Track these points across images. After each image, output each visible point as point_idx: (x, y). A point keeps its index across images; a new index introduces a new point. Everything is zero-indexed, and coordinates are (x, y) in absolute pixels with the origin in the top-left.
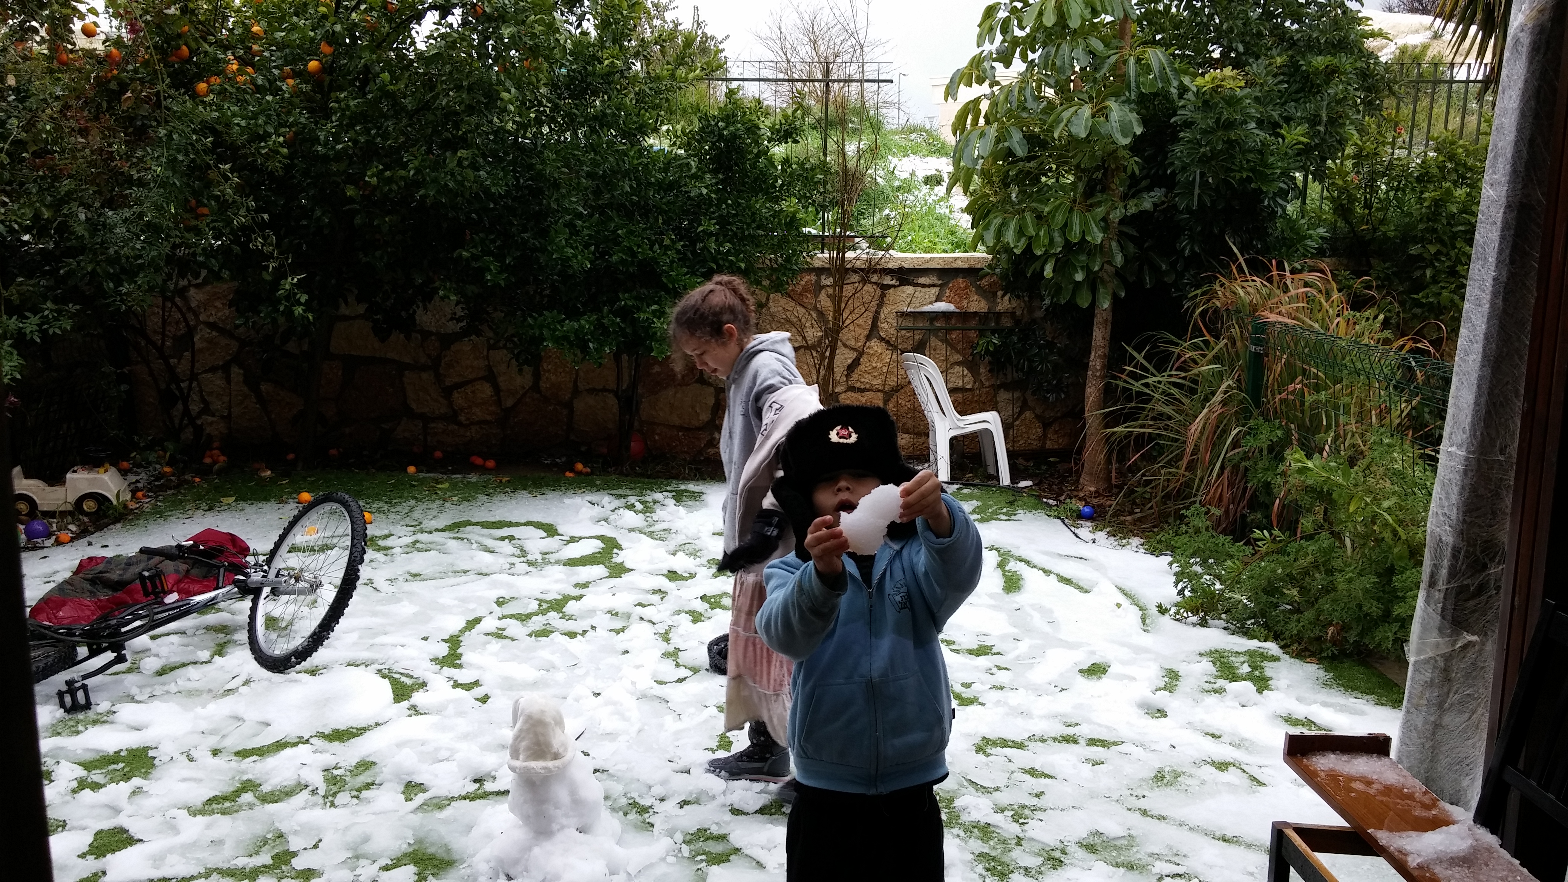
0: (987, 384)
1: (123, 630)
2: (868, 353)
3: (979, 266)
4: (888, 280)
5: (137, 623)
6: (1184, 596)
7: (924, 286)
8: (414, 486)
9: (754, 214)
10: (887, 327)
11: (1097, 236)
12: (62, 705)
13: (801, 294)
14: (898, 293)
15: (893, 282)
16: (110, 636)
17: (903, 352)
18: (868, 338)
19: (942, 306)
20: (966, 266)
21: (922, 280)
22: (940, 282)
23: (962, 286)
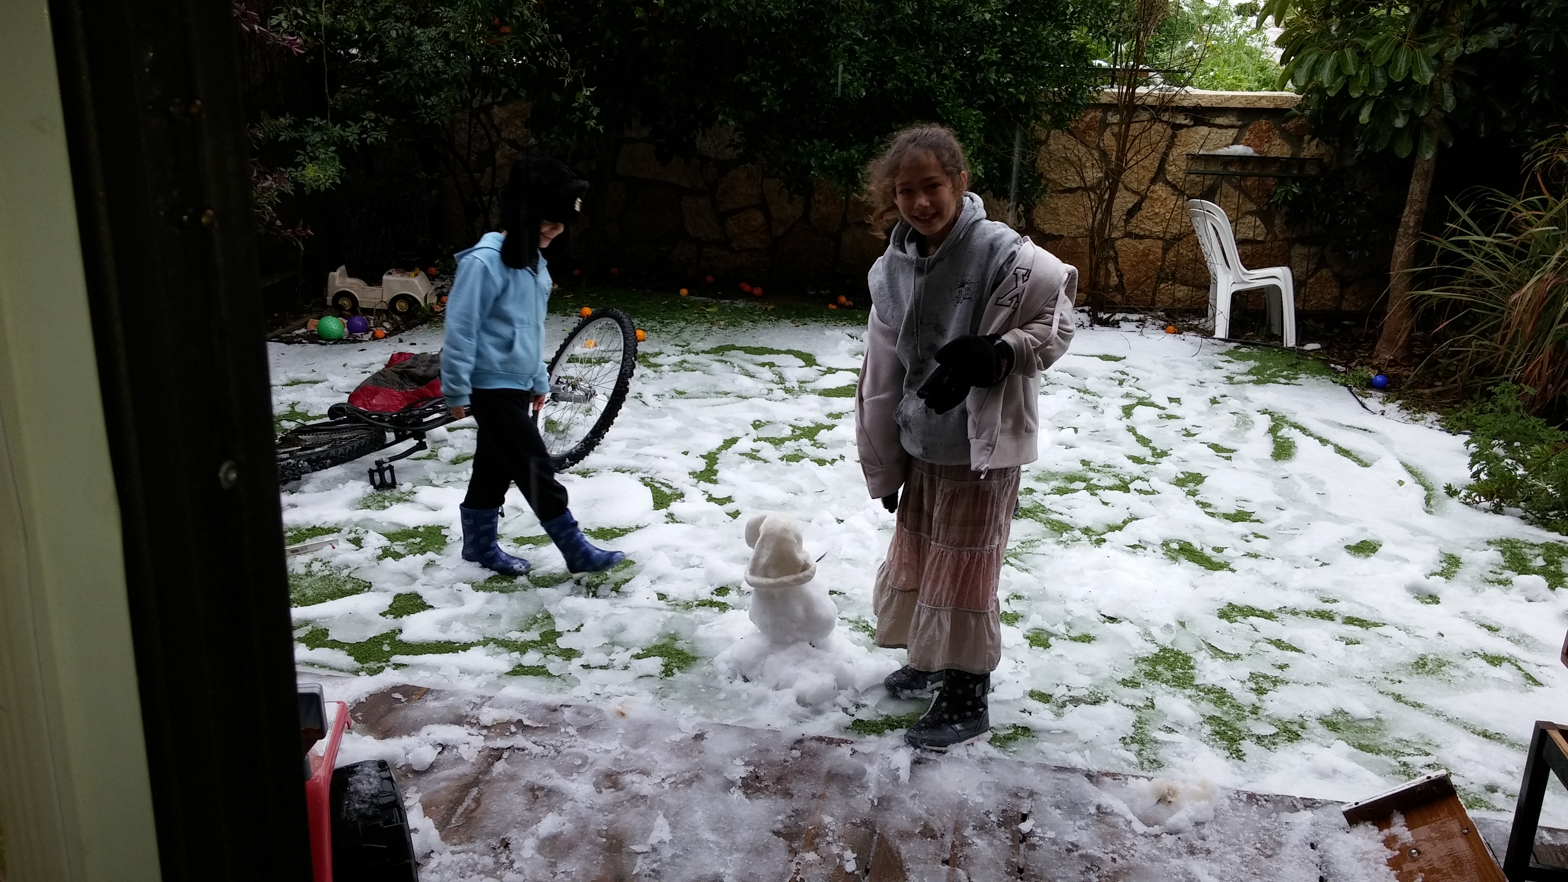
0: (1281, 236)
1: (425, 420)
2: (1151, 198)
3: (1286, 107)
4: (1181, 120)
5: (437, 415)
6: (1479, 479)
7: (1221, 127)
8: (685, 308)
9: (1040, 42)
10: (1176, 170)
11: (1426, 75)
12: (372, 482)
13: (1084, 132)
14: (1192, 134)
15: (1187, 122)
16: (414, 424)
17: (1189, 198)
18: (1153, 181)
19: (1239, 149)
20: (1272, 106)
21: (1220, 121)
22: (1240, 123)
23: (1264, 128)
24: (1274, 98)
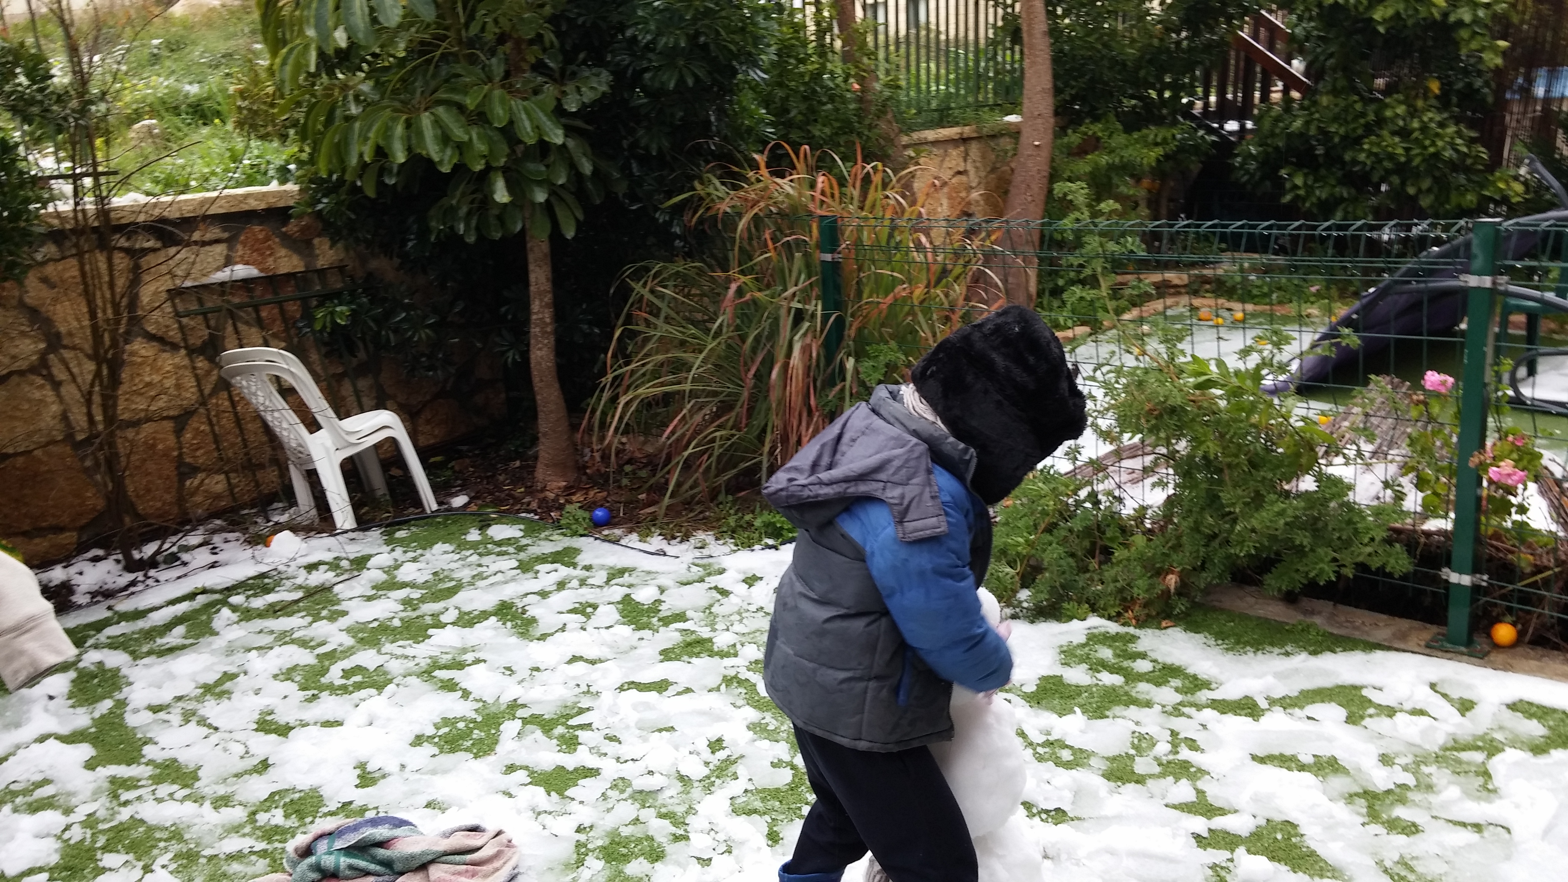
2: (133, 364)
3: (281, 204)
4: (141, 242)
7: (204, 244)
10: (158, 315)
14: (163, 260)
15: (150, 244)
18: (127, 338)
19: (241, 271)
20: (263, 206)
21: (198, 235)
22: (226, 235)
23: (261, 237)
24: (264, 194)
